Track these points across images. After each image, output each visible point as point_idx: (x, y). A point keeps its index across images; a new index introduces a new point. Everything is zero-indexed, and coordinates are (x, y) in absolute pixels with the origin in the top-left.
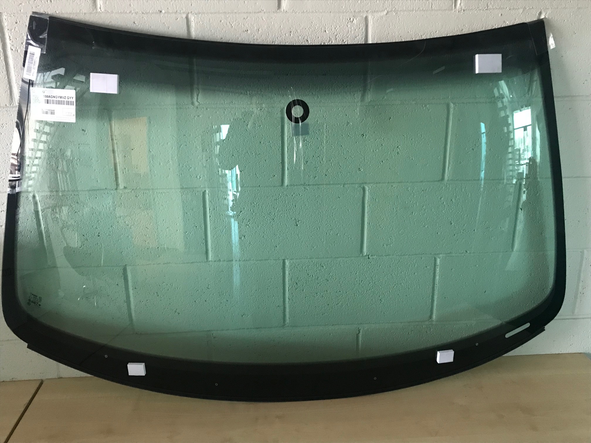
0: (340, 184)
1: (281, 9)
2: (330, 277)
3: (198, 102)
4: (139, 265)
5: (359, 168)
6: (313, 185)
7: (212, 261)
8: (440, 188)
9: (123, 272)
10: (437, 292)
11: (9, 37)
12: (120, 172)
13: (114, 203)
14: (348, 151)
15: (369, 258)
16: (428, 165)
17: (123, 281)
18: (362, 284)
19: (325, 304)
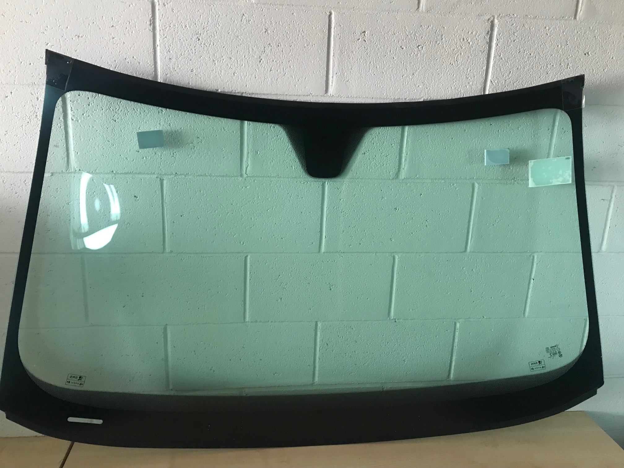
0: (372, 252)
1: (327, 94)
2: (359, 339)
3: (247, 174)
4: (179, 324)
5: (391, 239)
6: (348, 252)
7: (249, 322)
8: (463, 258)
9: (163, 331)
10: (455, 354)
11: (70, 108)
12: (168, 237)
13: (160, 266)
14: (381, 223)
15: (395, 322)
16: (453, 238)
17: (163, 339)
18: (388, 346)
19: (353, 365)
